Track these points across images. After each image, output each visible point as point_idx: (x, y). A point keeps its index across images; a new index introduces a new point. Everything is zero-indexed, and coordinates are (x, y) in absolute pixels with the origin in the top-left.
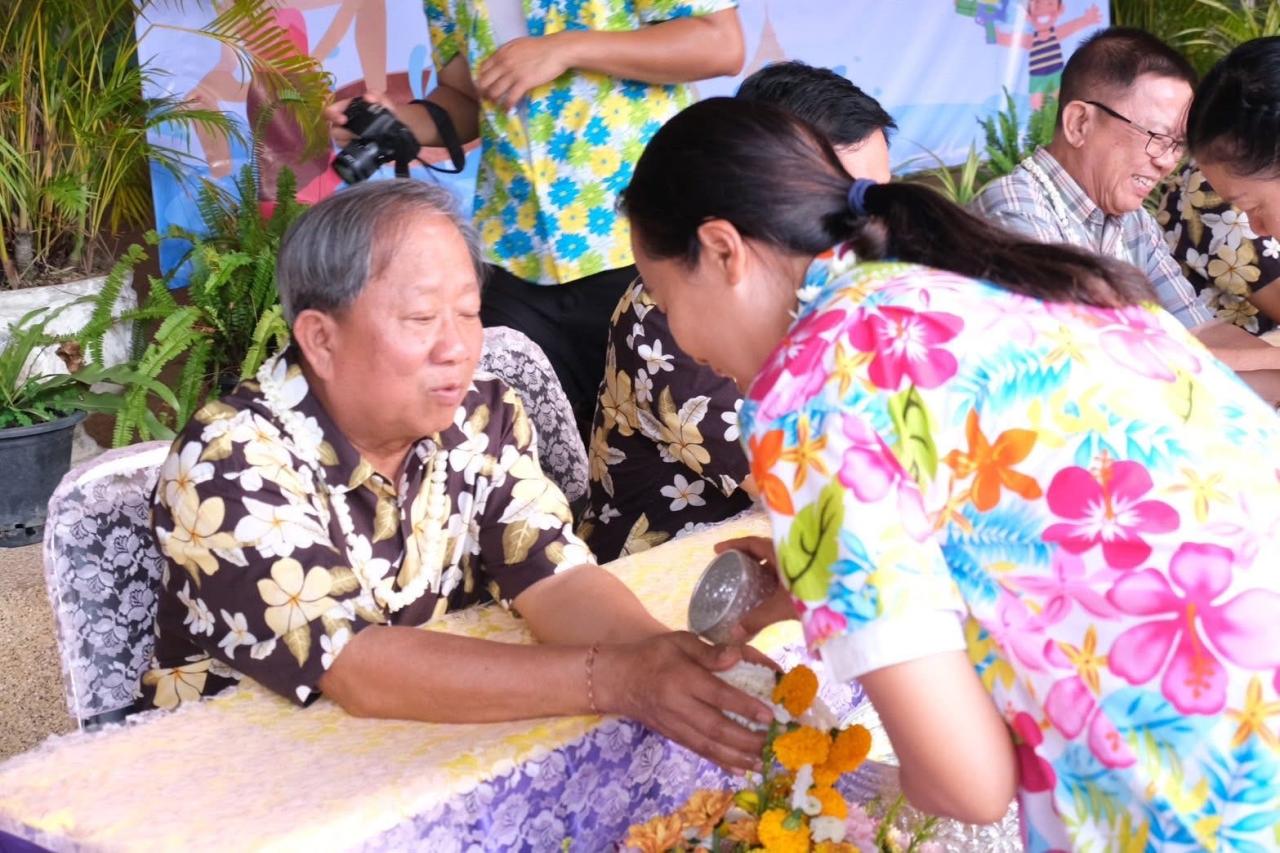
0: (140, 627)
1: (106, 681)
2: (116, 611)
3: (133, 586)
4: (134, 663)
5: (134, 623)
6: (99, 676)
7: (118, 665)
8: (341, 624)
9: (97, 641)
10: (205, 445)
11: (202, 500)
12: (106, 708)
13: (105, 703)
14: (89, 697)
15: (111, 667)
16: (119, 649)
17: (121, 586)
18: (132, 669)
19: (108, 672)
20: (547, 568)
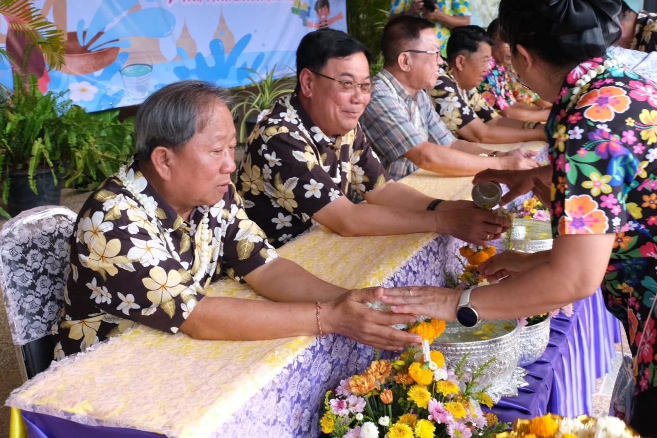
0: (46, 298)
1: (33, 325)
2: (35, 291)
3: (42, 278)
4: (45, 315)
5: (44, 296)
6: (29, 323)
7: (37, 317)
8: (191, 297)
9: (27, 306)
10: (105, 213)
11: (108, 241)
12: (33, 338)
13: (32, 336)
14: (24, 334)
15: (34, 318)
16: (37, 309)
17: (36, 278)
18: (44, 318)
19: (33, 321)
20: (262, 261)
